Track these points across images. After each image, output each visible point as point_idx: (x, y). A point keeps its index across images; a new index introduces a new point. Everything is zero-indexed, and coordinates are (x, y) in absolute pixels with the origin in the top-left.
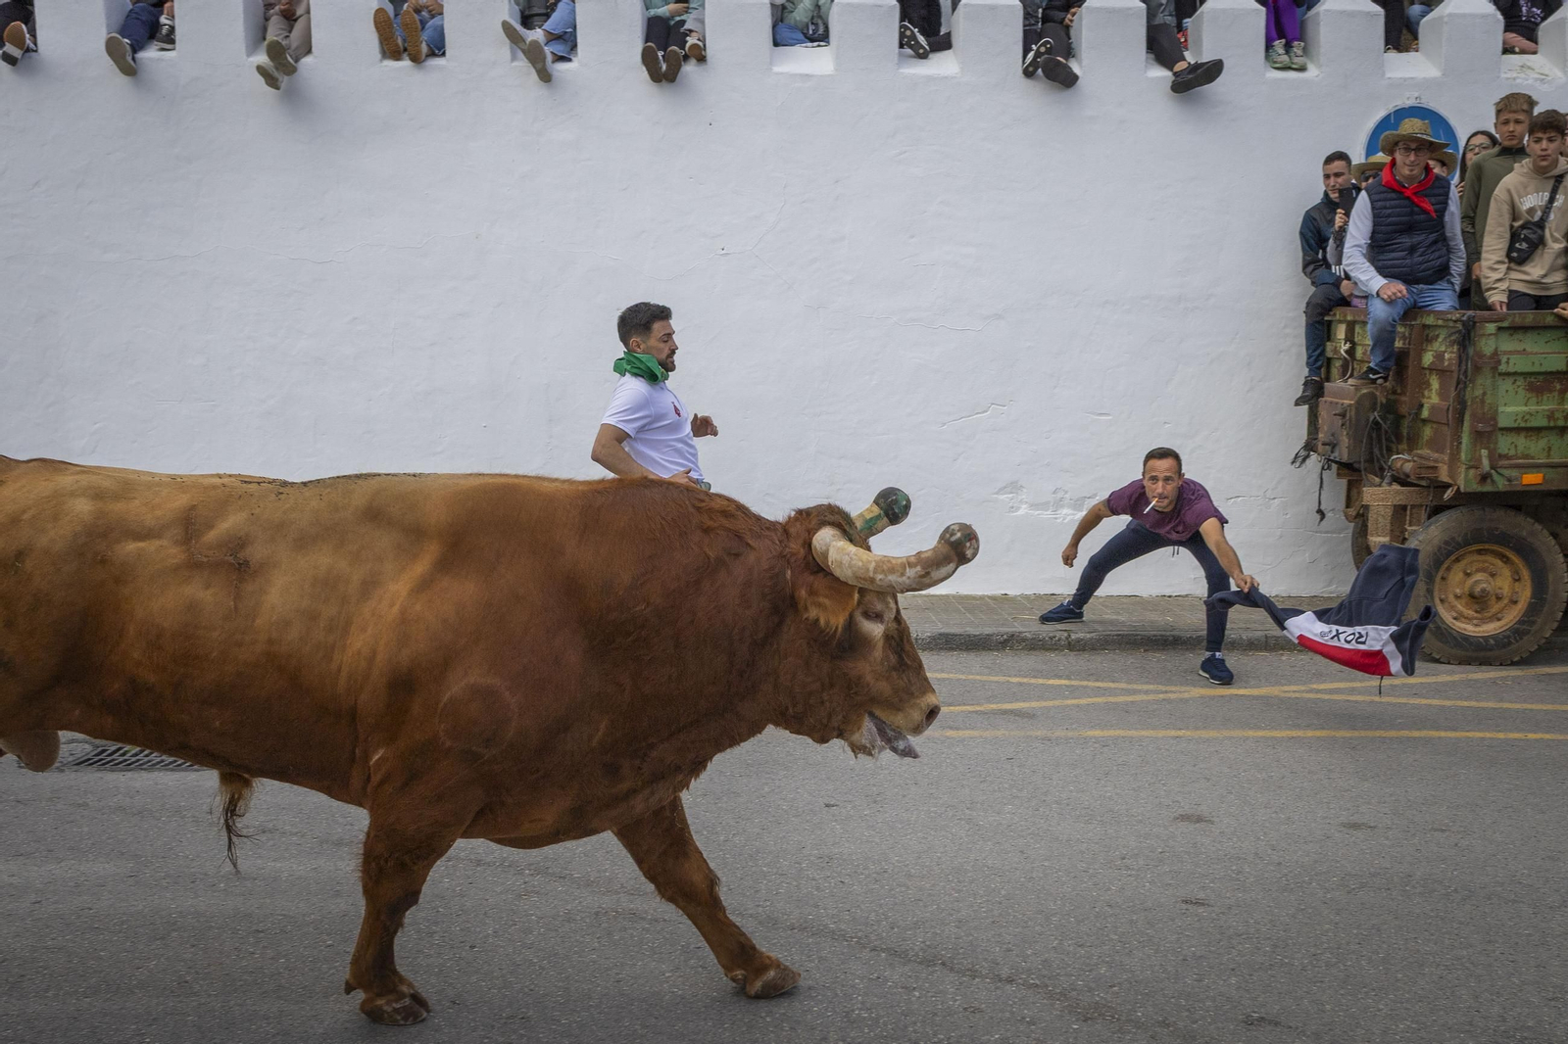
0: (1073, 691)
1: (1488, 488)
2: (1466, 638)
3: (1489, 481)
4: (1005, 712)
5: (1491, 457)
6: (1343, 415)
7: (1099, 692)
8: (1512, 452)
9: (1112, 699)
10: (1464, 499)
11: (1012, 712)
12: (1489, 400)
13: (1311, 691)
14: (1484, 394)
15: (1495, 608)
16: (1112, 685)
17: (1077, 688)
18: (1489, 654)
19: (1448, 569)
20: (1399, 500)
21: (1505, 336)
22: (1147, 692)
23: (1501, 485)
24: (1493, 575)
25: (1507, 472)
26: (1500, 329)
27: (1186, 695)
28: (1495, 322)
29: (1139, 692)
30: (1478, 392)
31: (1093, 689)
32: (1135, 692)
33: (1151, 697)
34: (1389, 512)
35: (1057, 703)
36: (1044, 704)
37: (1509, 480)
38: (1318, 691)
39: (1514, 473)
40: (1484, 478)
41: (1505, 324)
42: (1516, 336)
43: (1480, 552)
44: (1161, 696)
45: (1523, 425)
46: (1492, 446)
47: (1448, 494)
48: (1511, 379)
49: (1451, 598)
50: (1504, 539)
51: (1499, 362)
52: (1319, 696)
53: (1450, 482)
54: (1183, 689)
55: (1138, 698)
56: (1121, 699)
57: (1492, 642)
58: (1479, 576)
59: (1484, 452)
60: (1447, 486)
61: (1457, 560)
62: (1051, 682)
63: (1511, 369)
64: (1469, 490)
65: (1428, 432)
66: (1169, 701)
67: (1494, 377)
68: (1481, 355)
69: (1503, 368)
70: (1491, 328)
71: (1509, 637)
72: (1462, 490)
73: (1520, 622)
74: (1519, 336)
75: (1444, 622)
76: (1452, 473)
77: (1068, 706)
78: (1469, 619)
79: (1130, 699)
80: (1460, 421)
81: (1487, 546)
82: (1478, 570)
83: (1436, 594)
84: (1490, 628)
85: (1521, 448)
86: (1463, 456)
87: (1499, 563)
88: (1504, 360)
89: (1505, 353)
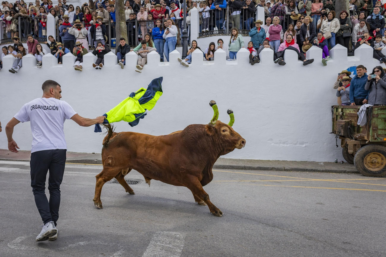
0: (287, 179)
1: (376, 141)
2: (371, 171)
3: (376, 139)
4: (275, 182)
5: (377, 135)
6: (342, 126)
7: (293, 179)
8: (381, 134)
9: (296, 180)
10: (370, 143)
11: (276, 182)
12: (376, 123)
13: (338, 181)
14: (375, 122)
15: (377, 165)
16: (295, 178)
17: (288, 178)
18: (377, 175)
19: (367, 157)
20: (355, 143)
21: (379, 110)
22: (303, 179)
23: (379, 140)
24: (377, 158)
25: (380, 138)
26: (378, 109)
27: (311, 180)
28: (377, 108)
29: (301, 179)
30: (374, 122)
31: (291, 178)
32: (300, 179)
33: (304, 180)
34: (353, 145)
35: (285, 181)
36: (282, 181)
37: (381, 139)
38: (340, 181)
39: (382, 138)
40: (375, 139)
41: (379, 108)
42: (382, 111)
43: (374, 154)
44: (306, 180)
45: (384, 128)
46: (377, 132)
47: (367, 142)
48: (381, 119)
49: (367, 163)
50: (379, 151)
51: (378, 116)
52: (340, 182)
53: (367, 139)
54: (310, 179)
55: (301, 180)
56: (298, 180)
57: (377, 172)
58: (374, 159)
59: (375, 134)
60: (367, 140)
61: (369, 155)
62: (282, 177)
63: (381, 117)
64: (372, 141)
65: (361, 130)
66: (308, 181)
67: (377, 119)
68: (374, 114)
69: (379, 117)
70: (376, 109)
71: (381, 171)
72: (370, 141)
73: (384, 168)
74: (383, 110)
75: (366, 168)
76: (368, 137)
77: (287, 181)
78: (372, 168)
79: (300, 180)
80: (370, 127)
81: (375, 153)
82: (374, 158)
83: (364, 162)
84: (376, 170)
85: (383, 133)
86: (370, 134)
87: (378, 156)
88: (379, 115)
89: (379, 114)
